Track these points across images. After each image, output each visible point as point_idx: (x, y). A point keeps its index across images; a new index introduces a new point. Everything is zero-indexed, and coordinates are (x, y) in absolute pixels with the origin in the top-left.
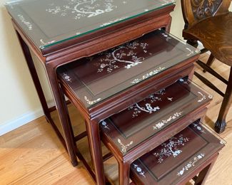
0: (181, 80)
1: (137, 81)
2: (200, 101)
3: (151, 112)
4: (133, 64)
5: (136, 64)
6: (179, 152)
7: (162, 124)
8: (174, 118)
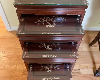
0: (73, 43)
1: (44, 33)
2: (71, 56)
3: (47, 49)
4: (51, 26)
5: (52, 26)
6: (51, 71)
7: (46, 56)
8: (53, 56)
